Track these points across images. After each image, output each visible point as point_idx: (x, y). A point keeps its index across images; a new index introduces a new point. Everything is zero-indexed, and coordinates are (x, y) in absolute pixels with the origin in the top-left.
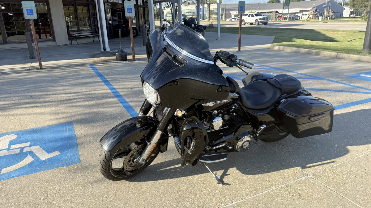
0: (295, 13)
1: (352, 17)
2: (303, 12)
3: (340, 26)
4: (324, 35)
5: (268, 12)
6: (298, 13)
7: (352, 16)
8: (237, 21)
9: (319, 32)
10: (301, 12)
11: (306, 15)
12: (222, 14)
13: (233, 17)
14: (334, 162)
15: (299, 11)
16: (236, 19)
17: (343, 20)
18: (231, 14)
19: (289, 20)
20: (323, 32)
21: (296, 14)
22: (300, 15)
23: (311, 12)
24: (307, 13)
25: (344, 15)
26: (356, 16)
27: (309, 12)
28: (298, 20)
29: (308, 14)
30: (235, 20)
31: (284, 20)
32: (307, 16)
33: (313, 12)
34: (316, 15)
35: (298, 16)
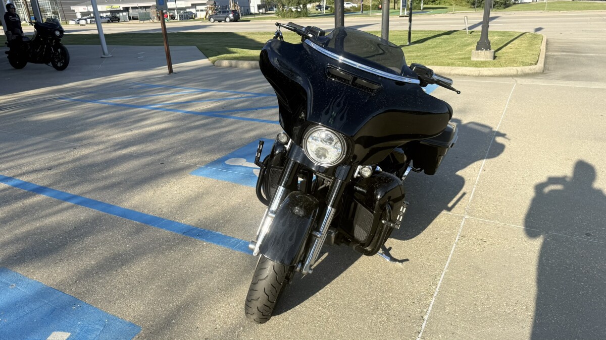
0: (184, 9)
1: (263, 14)
2: (197, 7)
3: (262, 26)
4: (252, 40)
5: (141, 7)
6: (189, 8)
7: (261, 11)
8: (91, 23)
9: (243, 37)
10: (194, 6)
11: (202, 10)
12: (55, 12)
13: (79, 16)
14: (464, 194)
15: (190, 6)
16: (89, 21)
17: (256, 17)
18: (74, 11)
19: (180, 19)
20: (250, 37)
21: (188, 10)
22: (193, 11)
23: (208, 6)
24: (203, 7)
25: (252, 11)
26: (266, 11)
27: (206, 6)
28: (193, 19)
29: (204, 9)
30: (86, 21)
31: (172, 20)
32: (205, 13)
33: (211, 6)
34: (216, 10)
35: (191, 13)
